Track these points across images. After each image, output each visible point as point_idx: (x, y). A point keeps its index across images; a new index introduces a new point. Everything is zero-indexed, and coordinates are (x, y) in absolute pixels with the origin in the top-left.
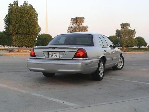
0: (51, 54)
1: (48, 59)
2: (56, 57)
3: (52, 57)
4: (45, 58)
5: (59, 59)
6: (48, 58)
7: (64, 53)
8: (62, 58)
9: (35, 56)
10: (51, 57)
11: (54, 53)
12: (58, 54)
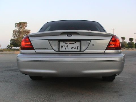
0: (64, 44)
1: (59, 53)
2: (73, 50)
3: (67, 50)
4: (53, 51)
5: (80, 53)
6: (59, 51)
7: (89, 42)
8: (87, 51)
9: (34, 49)
10: (64, 49)
11: (70, 42)
12: (78, 44)
